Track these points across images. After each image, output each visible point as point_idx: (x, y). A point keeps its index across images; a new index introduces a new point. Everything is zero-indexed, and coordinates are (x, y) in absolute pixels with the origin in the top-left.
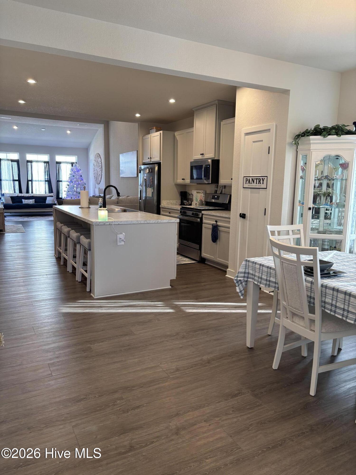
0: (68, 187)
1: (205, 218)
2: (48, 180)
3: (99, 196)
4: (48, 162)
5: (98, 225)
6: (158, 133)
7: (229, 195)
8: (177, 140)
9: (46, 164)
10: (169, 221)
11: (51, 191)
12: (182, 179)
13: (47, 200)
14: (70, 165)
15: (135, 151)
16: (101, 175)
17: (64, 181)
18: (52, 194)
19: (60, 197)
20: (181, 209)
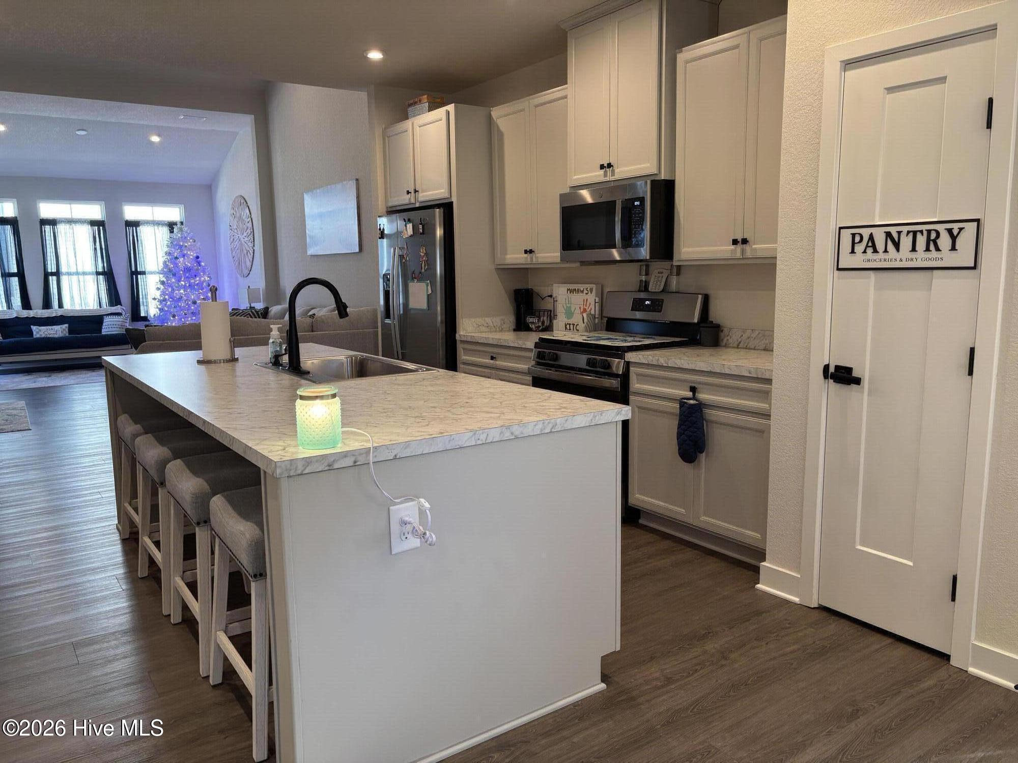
0: (162, 287)
1: (638, 375)
2: (106, 270)
3: (251, 307)
4: (103, 221)
5: (302, 474)
6: (440, 112)
7: (700, 296)
8: (501, 135)
9: (96, 228)
10: (594, 416)
11: (114, 298)
12: (526, 252)
13: (104, 324)
14: (166, 230)
15: (351, 180)
16: (251, 252)
17: (151, 273)
18: (117, 309)
19: (143, 314)
20: (537, 345)
